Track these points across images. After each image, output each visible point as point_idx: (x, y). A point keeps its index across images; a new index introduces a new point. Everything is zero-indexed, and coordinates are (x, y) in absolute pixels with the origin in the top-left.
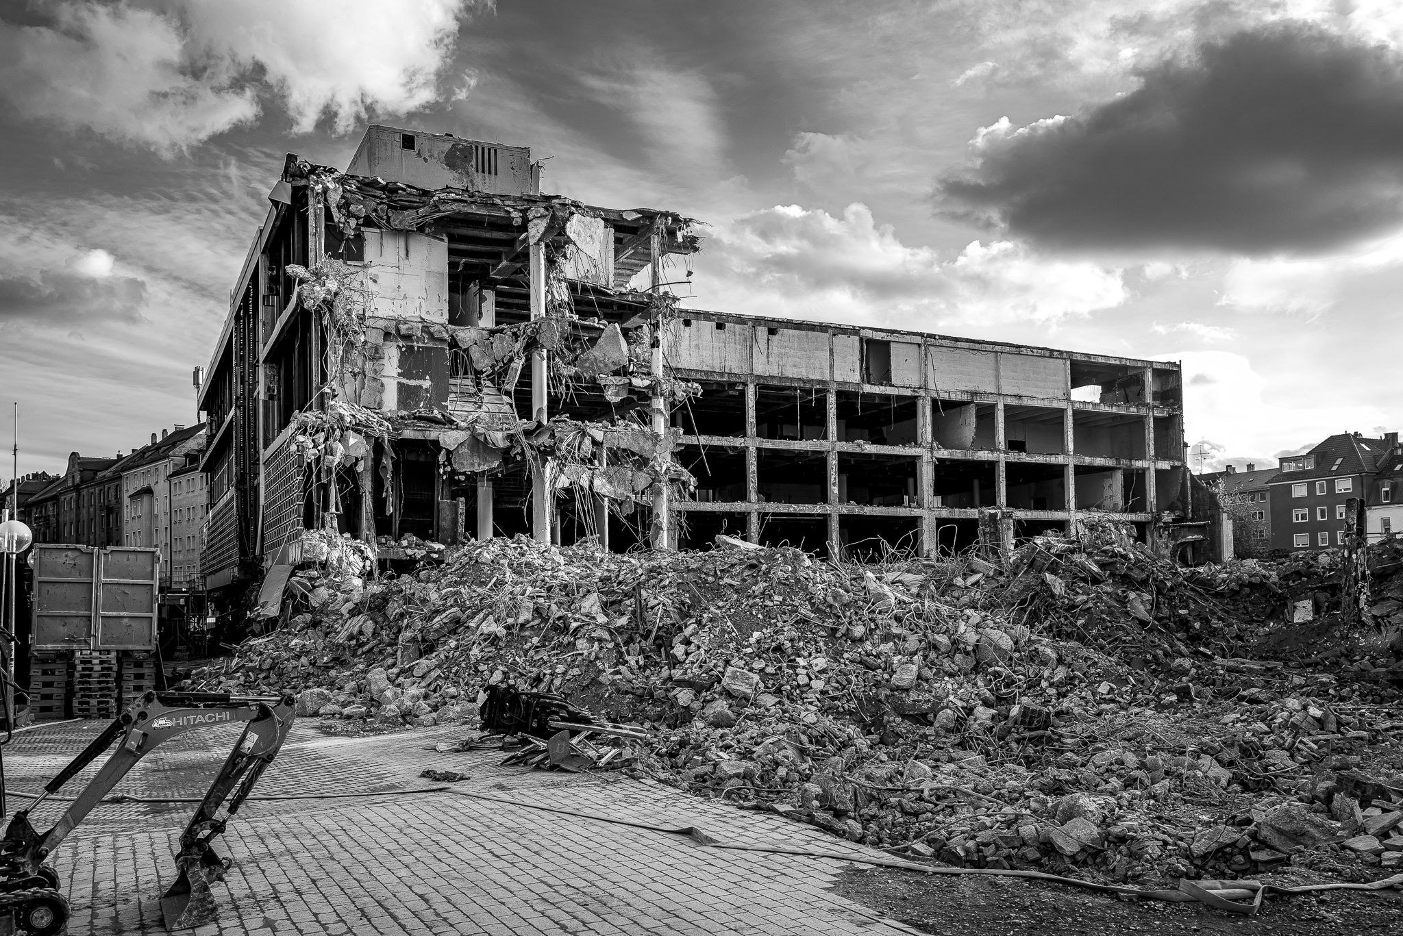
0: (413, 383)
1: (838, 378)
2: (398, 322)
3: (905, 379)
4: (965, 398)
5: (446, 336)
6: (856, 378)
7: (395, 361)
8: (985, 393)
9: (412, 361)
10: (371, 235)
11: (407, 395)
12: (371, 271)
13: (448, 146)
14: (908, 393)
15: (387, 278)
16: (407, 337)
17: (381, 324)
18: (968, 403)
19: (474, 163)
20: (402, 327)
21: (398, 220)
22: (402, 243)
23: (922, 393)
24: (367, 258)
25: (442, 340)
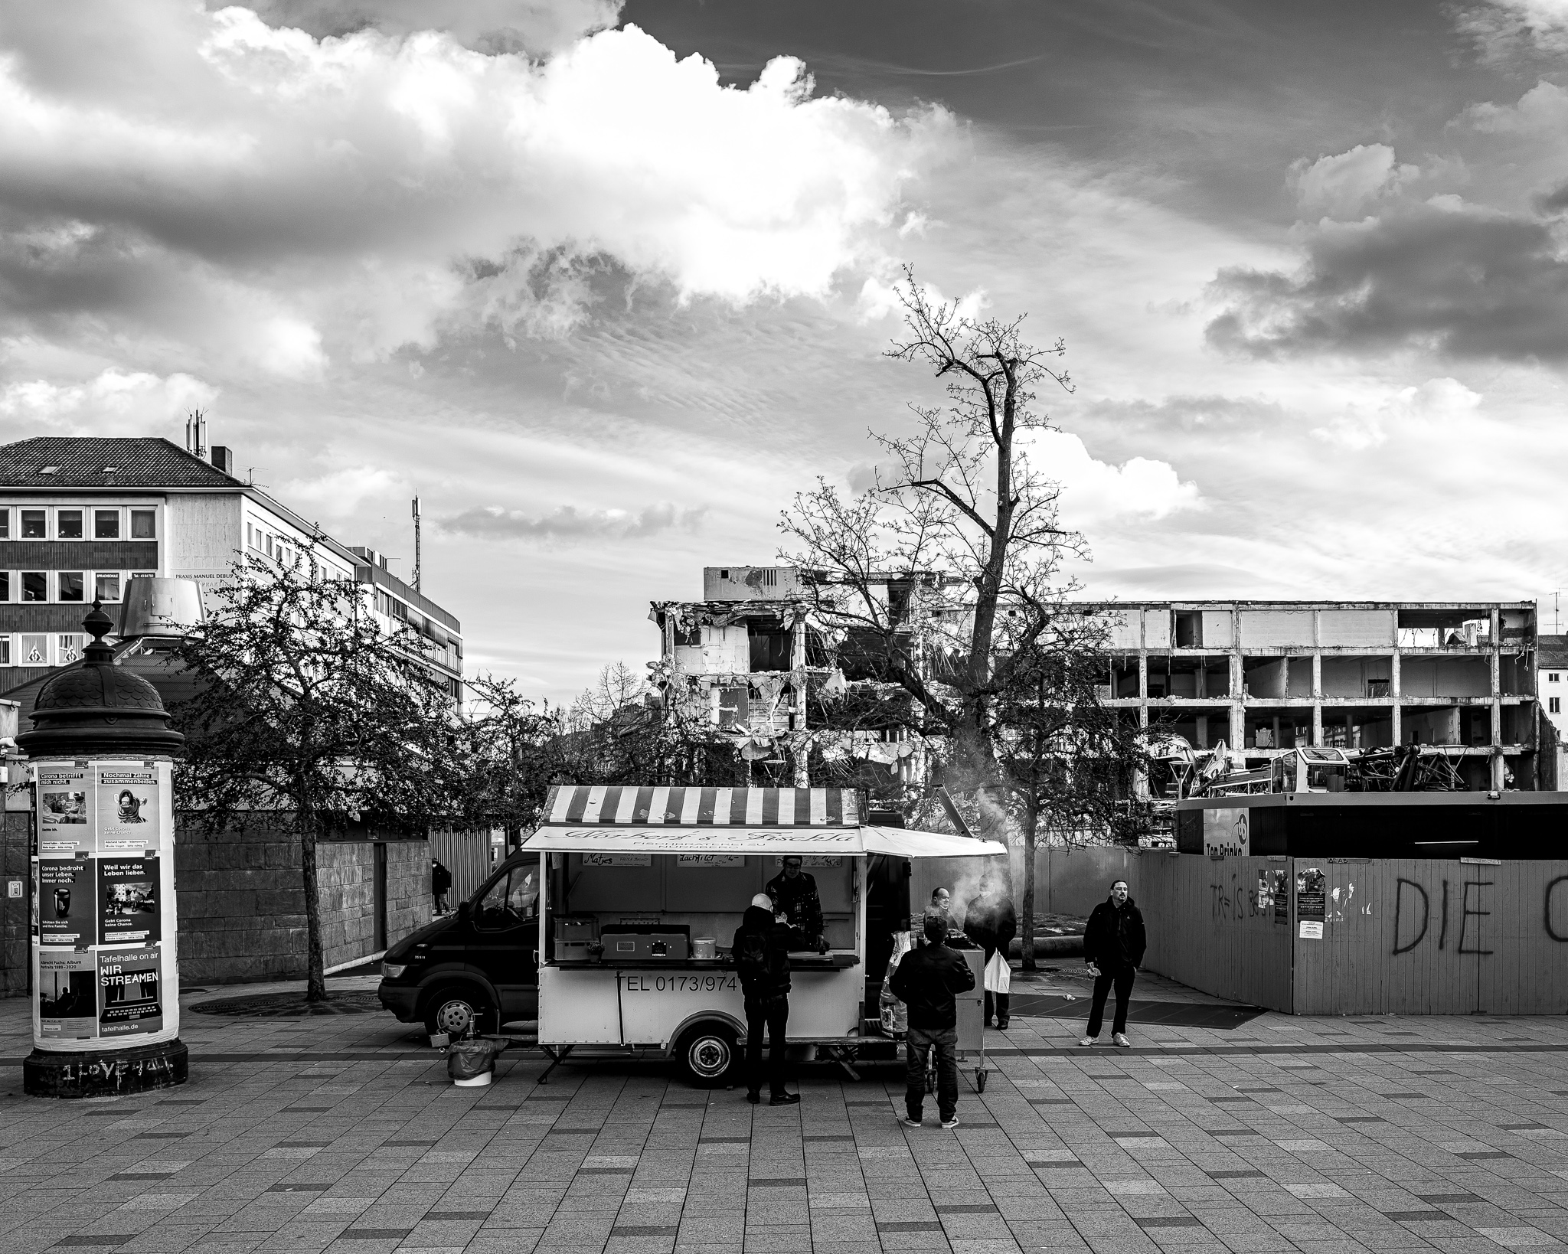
0: (727, 709)
1: (1149, 645)
2: (719, 676)
3: (1217, 642)
4: (1278, 653)
5: (745, 682)
6: (1167, 644)
7: (718, 698)
8: (1301, 647)
9: (728, 697)
10: (704, 631)
11: (724, 716)
12: (704, 649)
13: (747, 573)
14: (1219, 653)
15: (713, 652)
16: (724, 685)
17: (709, 679)
18: (1282, 658)
19: (762, 580)
20: (721, 679)
21: (716, 620)
22: (721, 631)
23: (1233, 652)
24: (702, 642)
25: (743, 684)
